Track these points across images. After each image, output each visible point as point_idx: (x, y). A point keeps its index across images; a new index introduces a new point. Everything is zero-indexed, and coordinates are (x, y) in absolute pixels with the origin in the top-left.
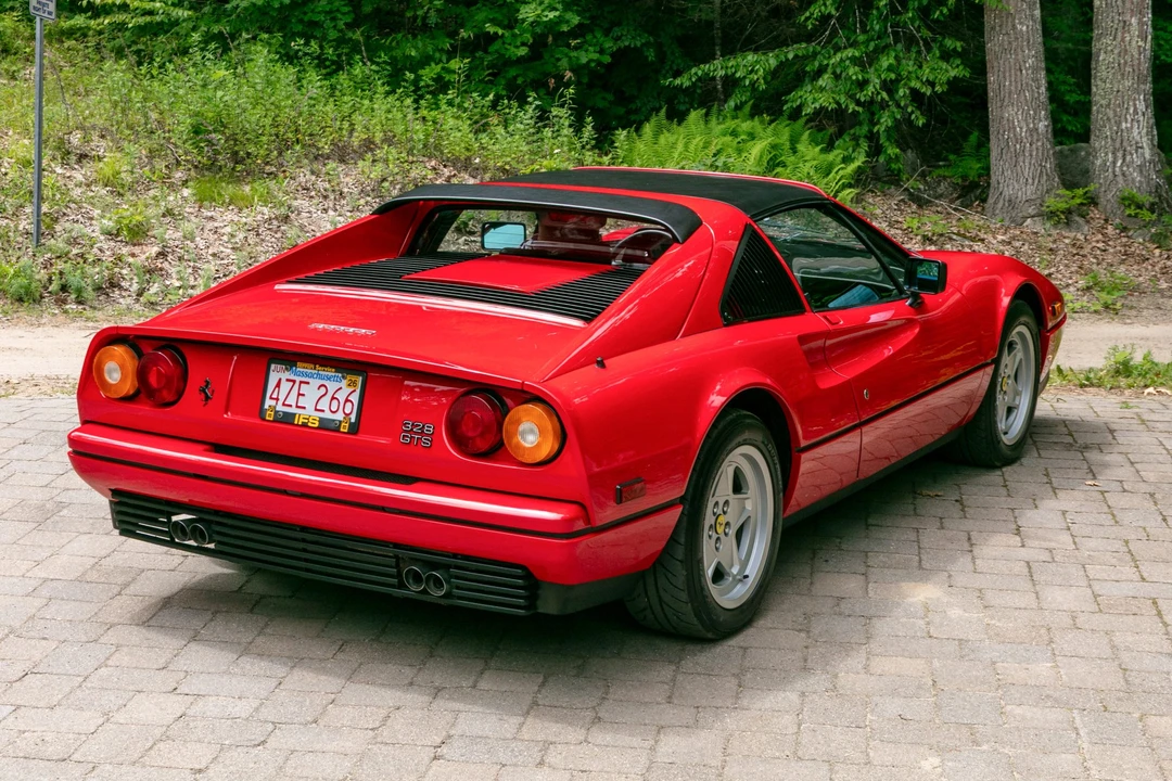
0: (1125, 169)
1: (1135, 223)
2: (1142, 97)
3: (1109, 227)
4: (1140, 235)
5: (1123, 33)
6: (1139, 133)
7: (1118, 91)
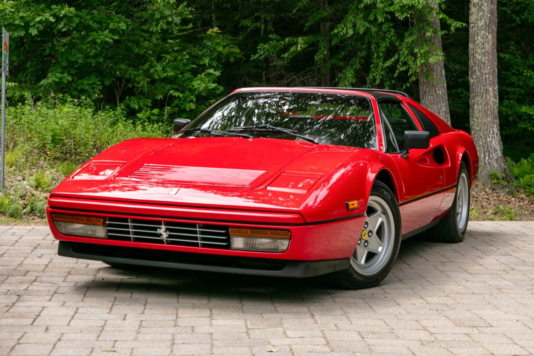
0: (490, 161)
1: (498, 187)
2: (496, 126)
3: (487, 189)
4: (502, 192)
5: (486, 95)
6: (496, 143)
7: (485, 123)
